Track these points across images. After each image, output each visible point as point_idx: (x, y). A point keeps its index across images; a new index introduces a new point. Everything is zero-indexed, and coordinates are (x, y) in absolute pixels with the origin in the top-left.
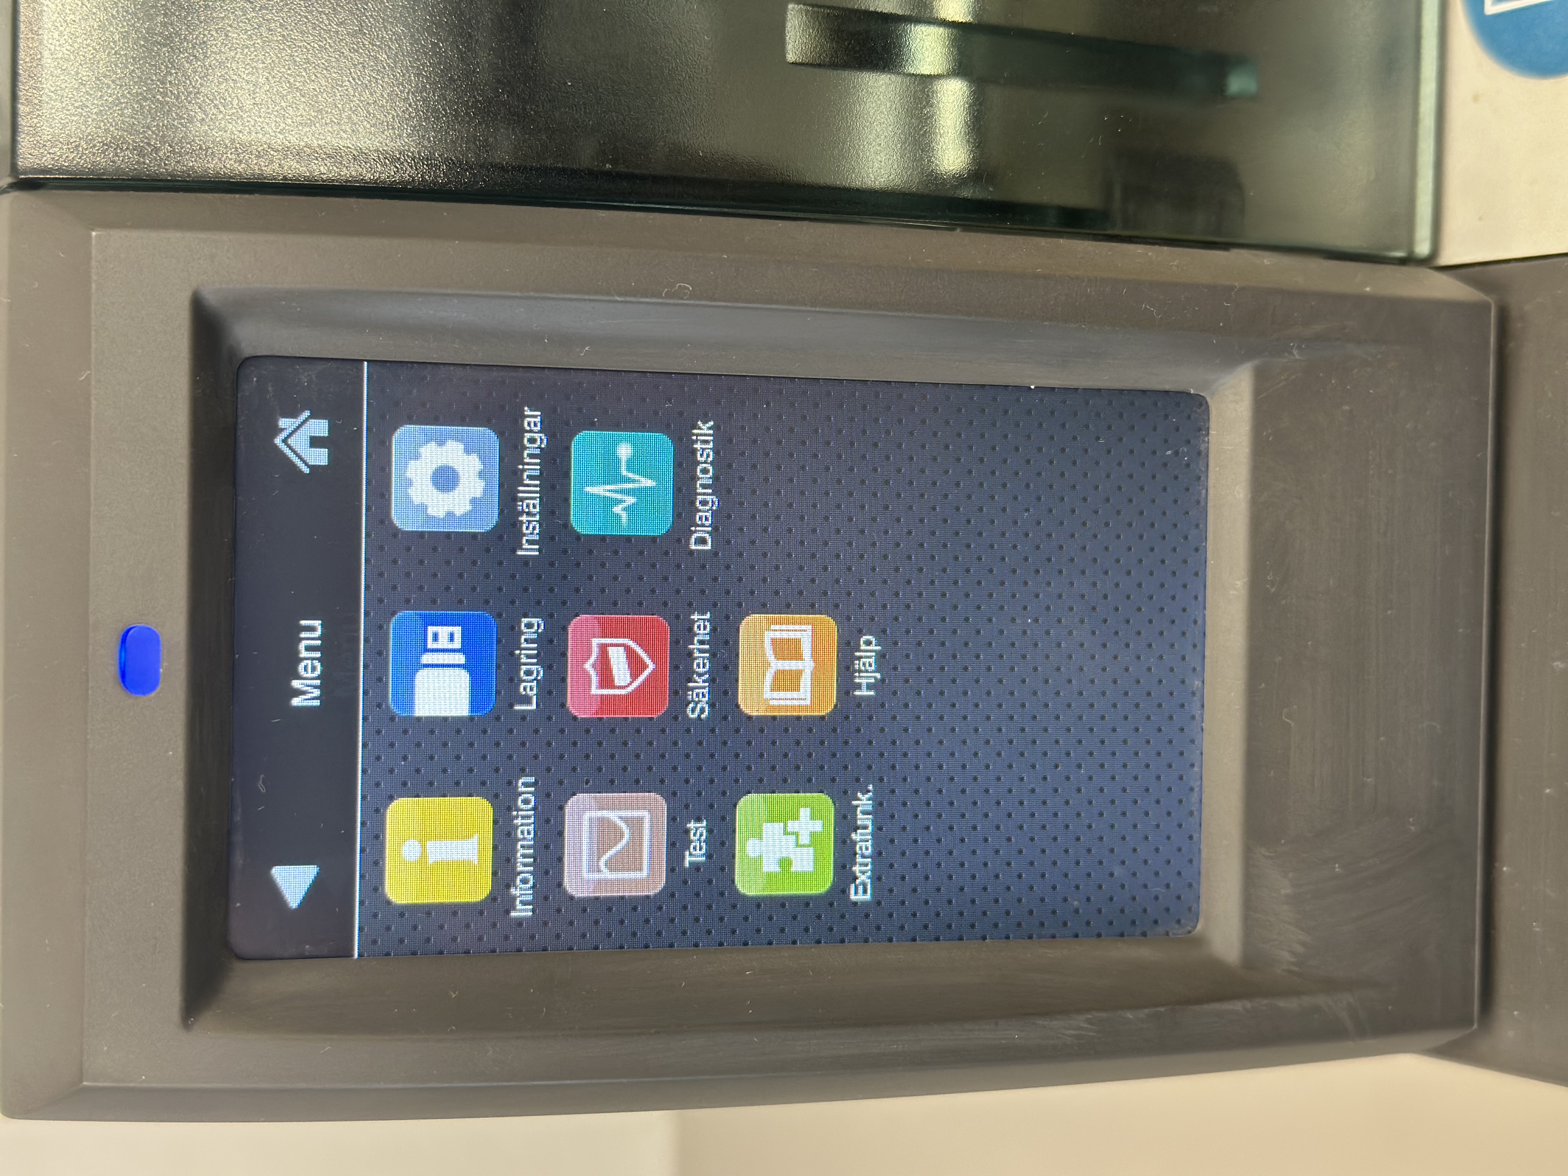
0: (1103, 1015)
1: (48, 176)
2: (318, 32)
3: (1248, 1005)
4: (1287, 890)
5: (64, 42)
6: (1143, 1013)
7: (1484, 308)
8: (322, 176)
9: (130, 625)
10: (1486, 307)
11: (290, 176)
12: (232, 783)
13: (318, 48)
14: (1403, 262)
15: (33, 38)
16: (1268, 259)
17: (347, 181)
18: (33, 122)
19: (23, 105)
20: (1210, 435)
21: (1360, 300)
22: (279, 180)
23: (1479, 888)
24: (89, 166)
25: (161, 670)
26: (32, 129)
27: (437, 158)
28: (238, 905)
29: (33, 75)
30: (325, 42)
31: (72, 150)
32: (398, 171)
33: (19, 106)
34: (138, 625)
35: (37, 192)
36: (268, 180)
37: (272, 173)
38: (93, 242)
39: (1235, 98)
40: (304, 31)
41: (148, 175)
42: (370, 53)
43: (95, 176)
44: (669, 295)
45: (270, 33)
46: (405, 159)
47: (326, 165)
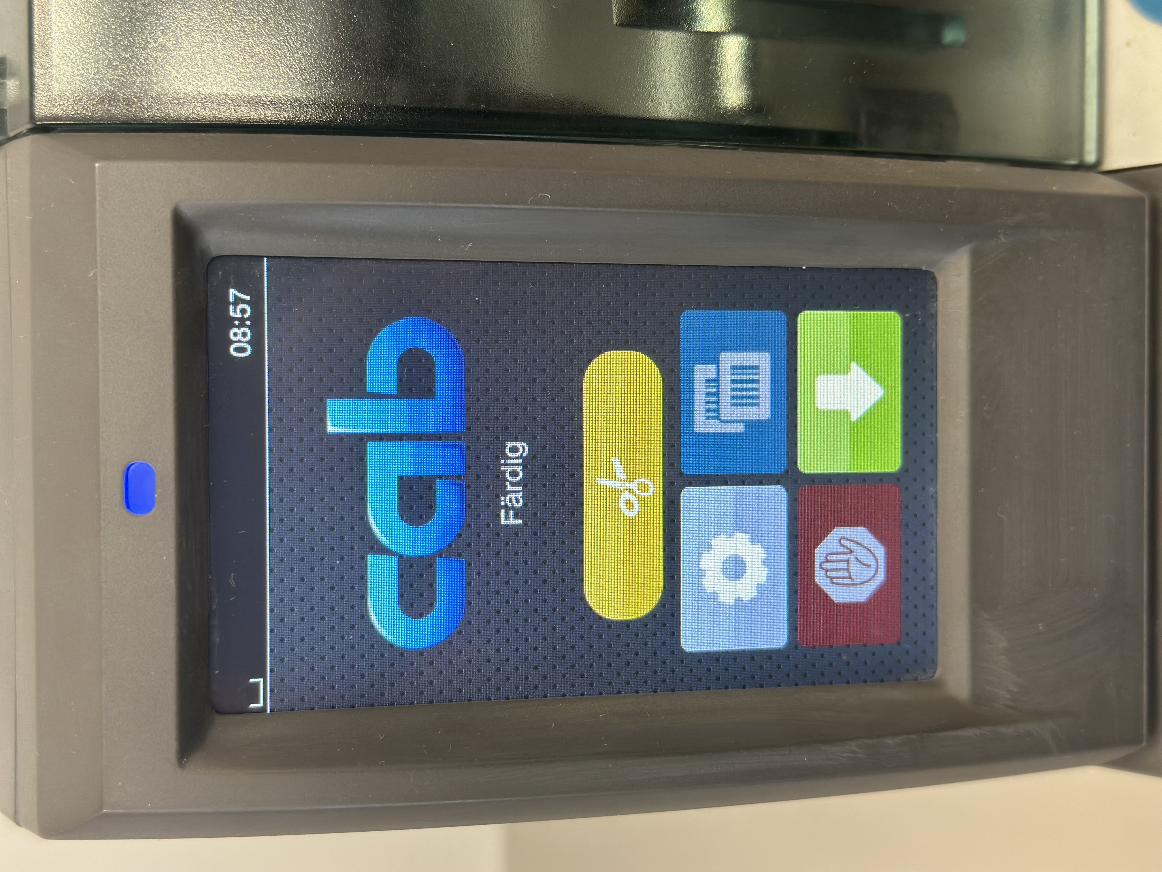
0: (869, 741)
1: (59, 122)
2: (261, 9)
3: (977, 732)
4: (1003, 644)
5: (68, 20)
6: (899, 739)
7: (1138, 201)
8: (267, 118)
9: (131, 461)
10: (1142, 200)
11: (243, 118)
12: (211, 580)
13: (262, 21)
14: (1076, 168)
15: (44, 17)
16: (978, 168)
17: (286, 122)
18: (46, 81)
19: (38, 68)
20: (938, 302)
21: (1049, 196)
22: (234, 122)
23: (1145, 639)
24: (90, 114)
25: (156, 496)
26: (45, 86)
27: (353, 102)
28: (217, 672)
29: (45, 46)
30: (267, 16)
31: (76, 102)
32: (324, 113)
33: (35, 69)
34: (138, 461)
35: (49, 134)
36: (226, 122)
37: (229, 116)
38: (97, 171)
39: (950, 46)
40: (251, 8)
41: (135, 120)
42: (301, 24)
43: (95, 121)
44: (532, 203)
45: (225, 10)
46: (329, 104)
47: (270, 110)
